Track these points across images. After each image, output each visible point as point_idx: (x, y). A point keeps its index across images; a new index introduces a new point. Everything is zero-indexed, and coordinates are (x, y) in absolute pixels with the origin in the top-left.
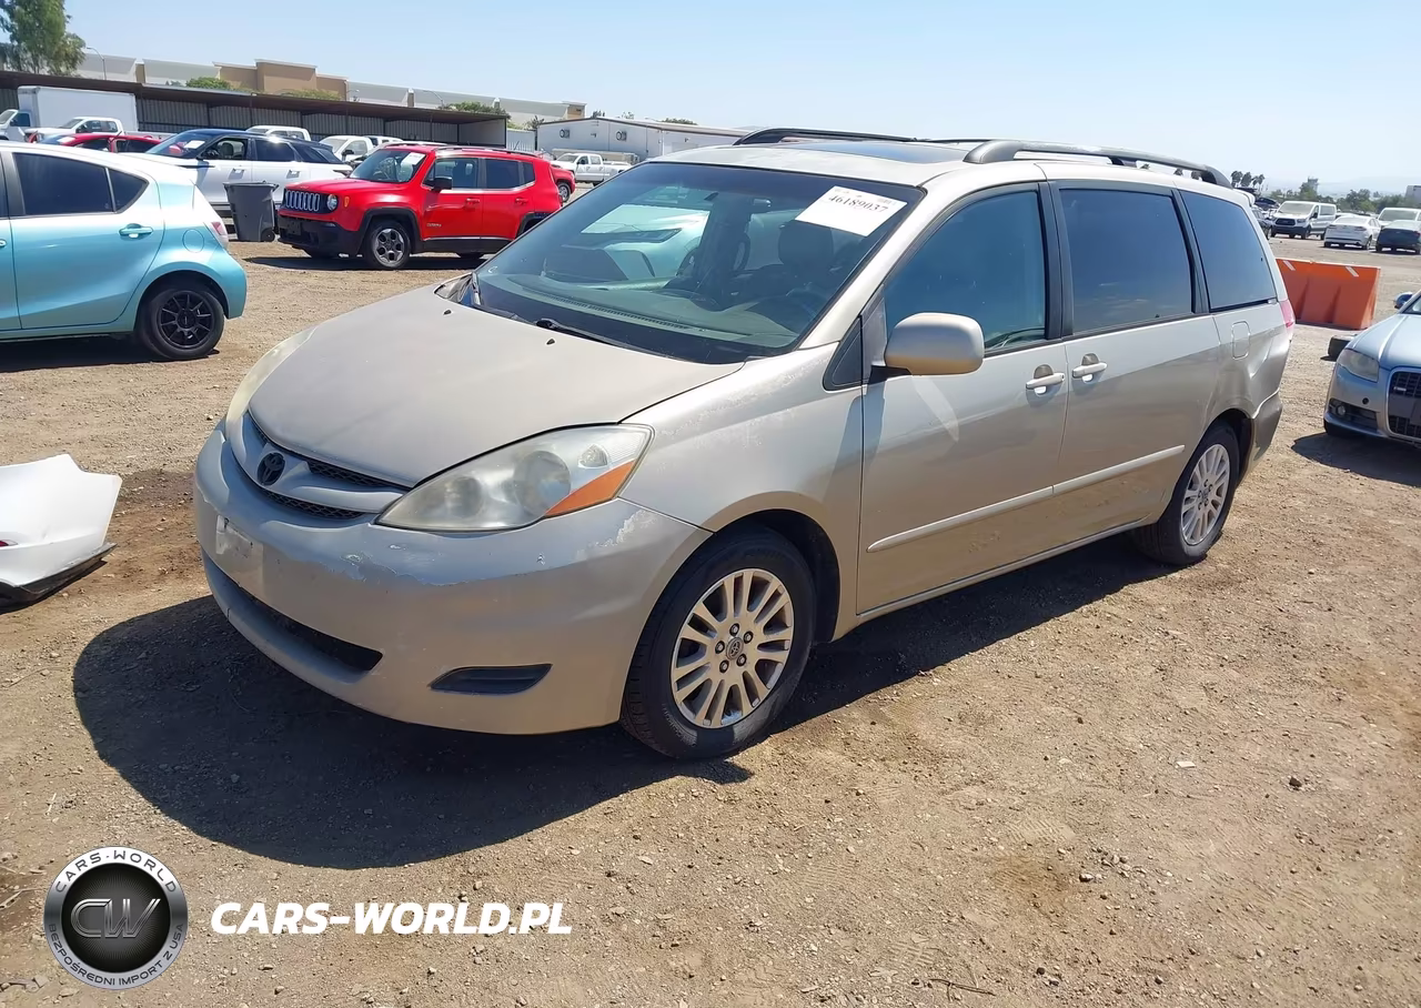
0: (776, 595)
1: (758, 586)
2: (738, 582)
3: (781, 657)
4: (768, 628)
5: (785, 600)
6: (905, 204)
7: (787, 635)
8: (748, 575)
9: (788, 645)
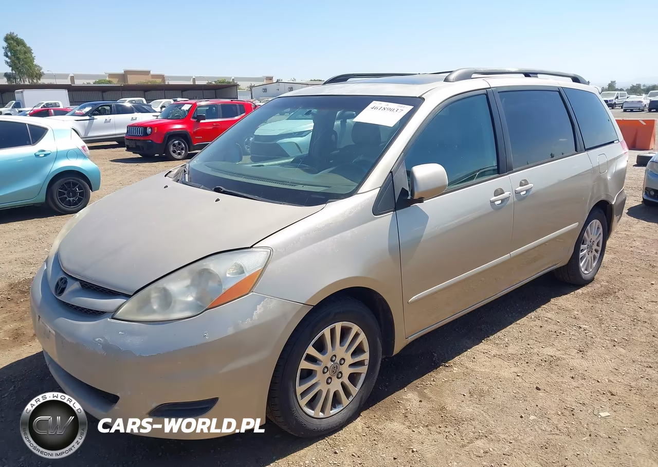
0: (357, 335)
1: (345, 332)
2: (333, 331)
3: (364, 370)
4: (354, 354)
5: (362, 337)
6: (412, 107)
7: (365, 357)
8: (338, 326)
9: (367, 362)
